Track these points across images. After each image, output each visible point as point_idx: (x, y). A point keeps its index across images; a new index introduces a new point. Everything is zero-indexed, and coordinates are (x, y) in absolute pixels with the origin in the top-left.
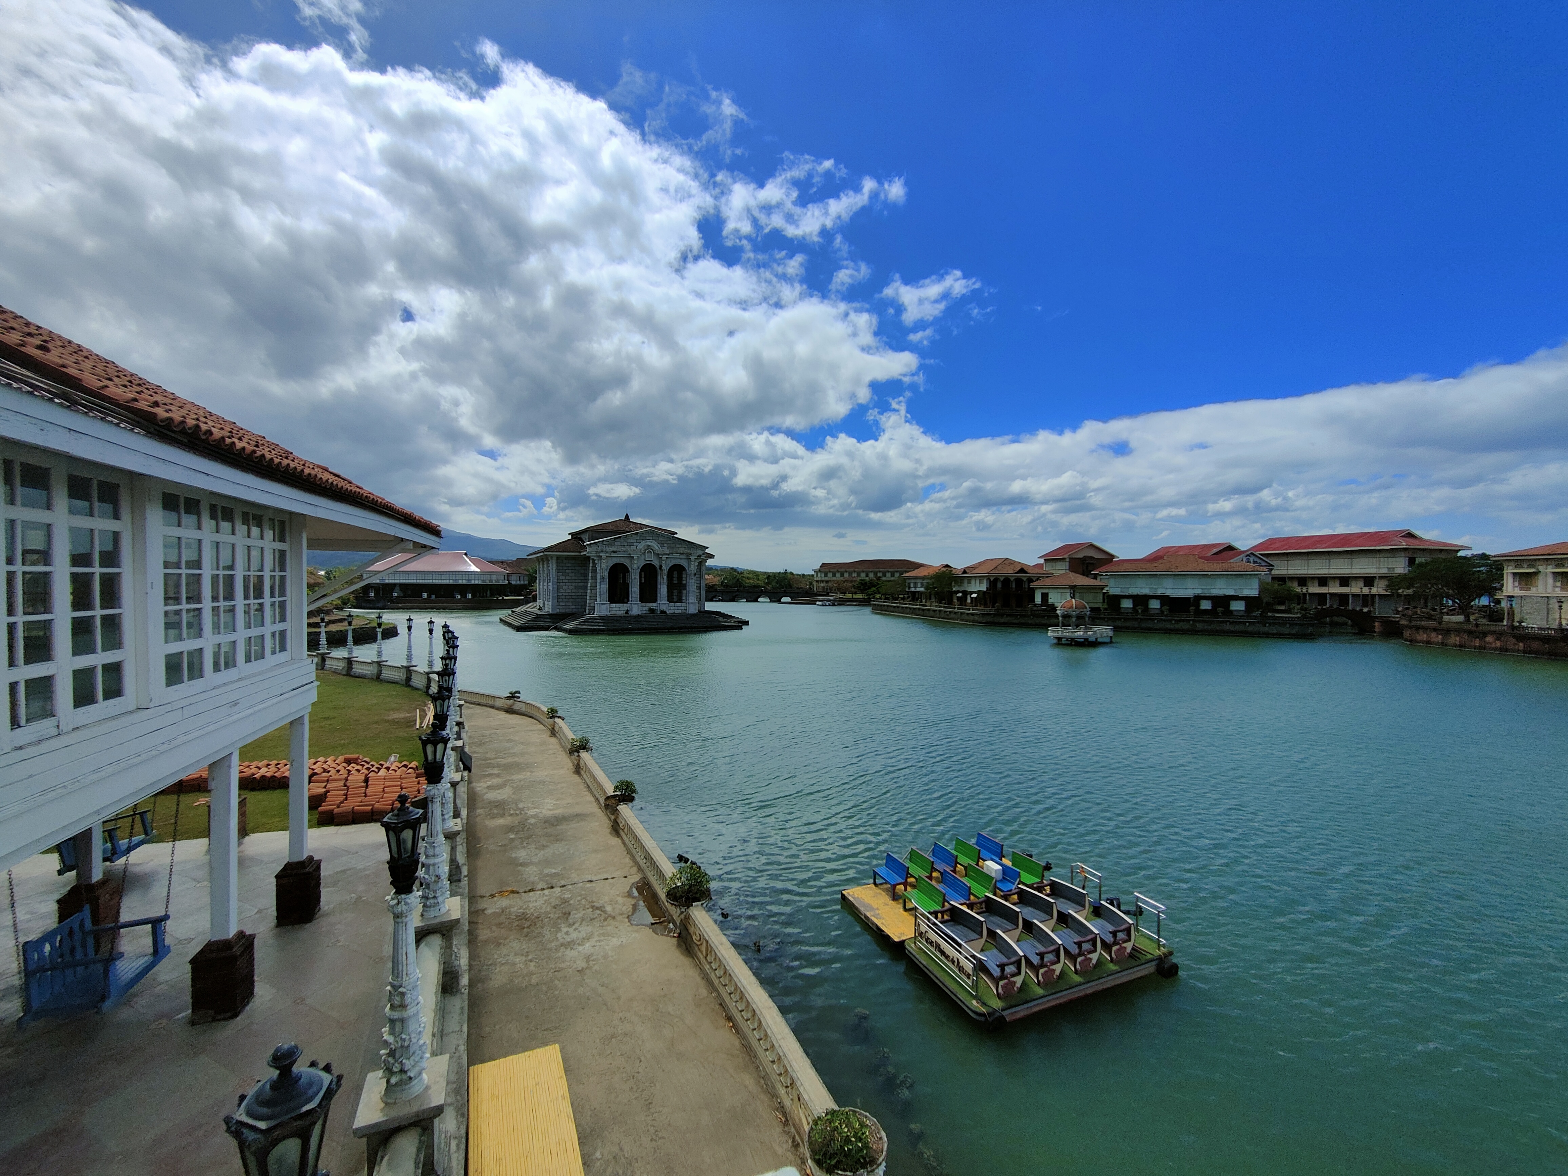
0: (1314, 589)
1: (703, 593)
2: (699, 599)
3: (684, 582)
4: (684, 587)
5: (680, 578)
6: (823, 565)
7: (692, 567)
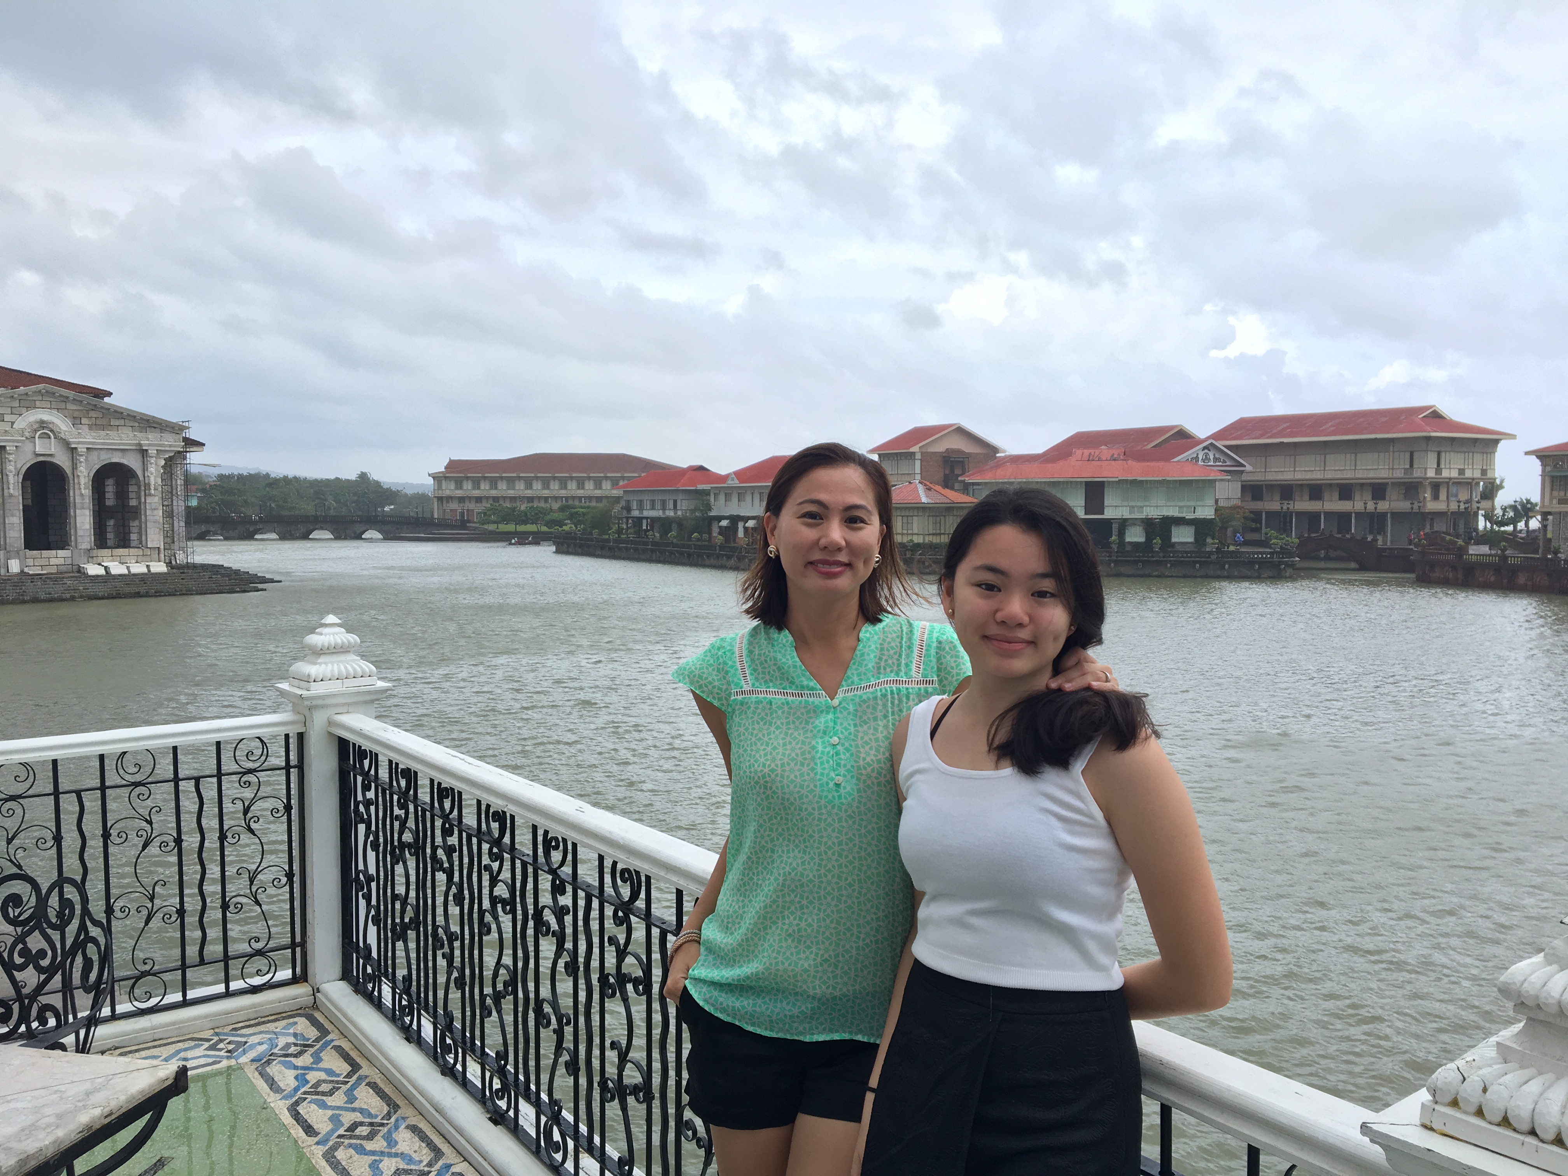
0: (1303, 505)
1: (180, 526)
2: (170, 538)
3: (133, 503)
4: (136, 513)
5: (122, 495)
6: (453, 465)
7: (152, 469)
